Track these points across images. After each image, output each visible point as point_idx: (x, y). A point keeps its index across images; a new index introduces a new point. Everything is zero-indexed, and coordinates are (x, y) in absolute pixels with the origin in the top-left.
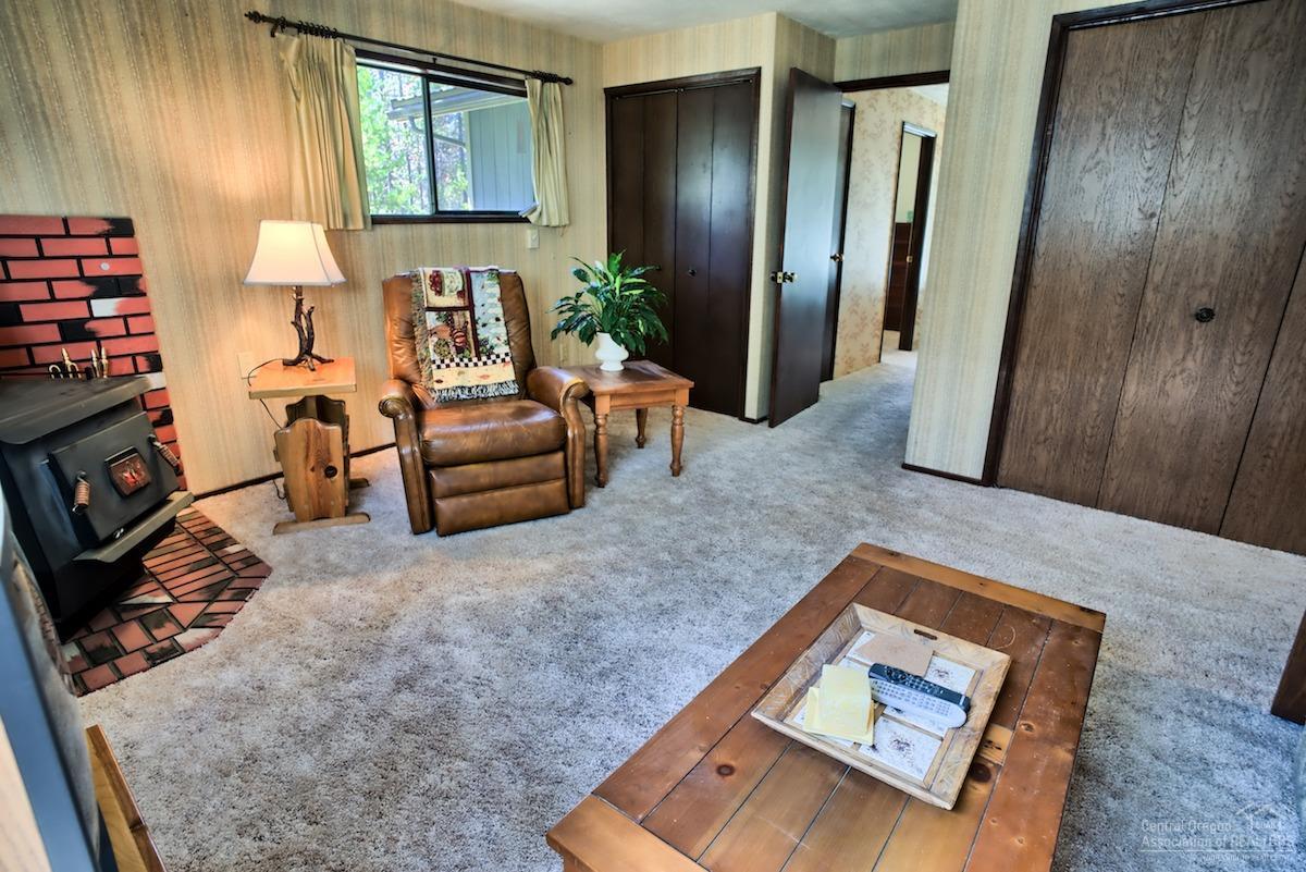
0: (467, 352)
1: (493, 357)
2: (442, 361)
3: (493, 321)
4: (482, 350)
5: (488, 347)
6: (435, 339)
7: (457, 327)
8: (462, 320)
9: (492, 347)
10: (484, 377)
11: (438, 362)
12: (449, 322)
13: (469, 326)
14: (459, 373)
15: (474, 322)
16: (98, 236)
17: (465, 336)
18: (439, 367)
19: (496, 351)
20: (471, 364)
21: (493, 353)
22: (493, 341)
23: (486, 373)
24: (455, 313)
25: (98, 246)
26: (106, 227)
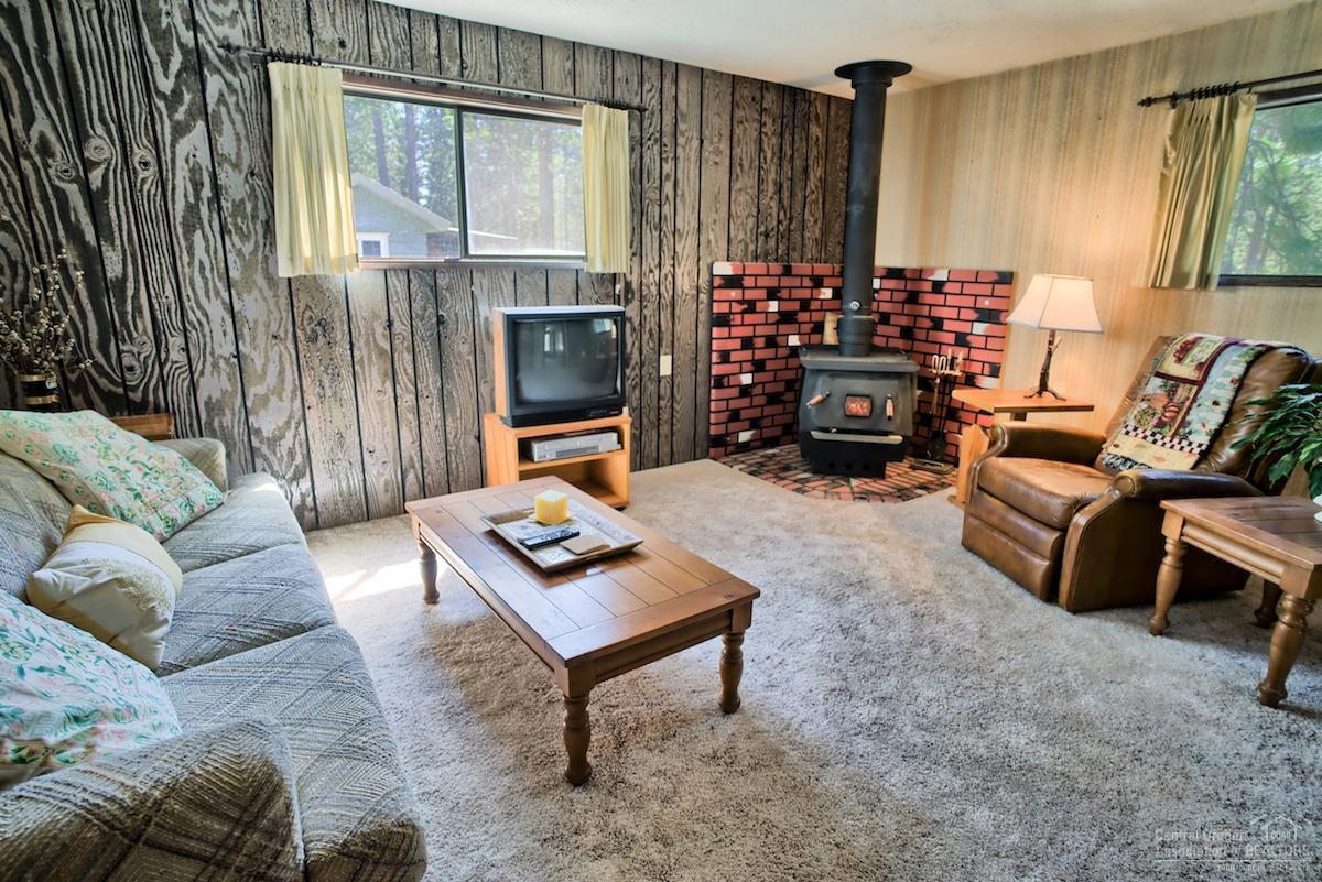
0: (1167, 429)
1: (1185, 443)
2: (1135, 429)
3: (1209, 403)
4: (1181, 432)
5: (1187, 430)
6: (1144, 405)
7: (1175, 401)
8: (1185, 394)
9: (1190, 433)
10: (1159, 459)
11: (1130, 428)
12: (1171, 393)
13: (1188, 403)
14: (1139, 446)
15: (1195, 399)
16: (990, 283)
17: (1178, 413)
18: (1127, 433)
19: (1191, 438)
20: (1160, 442)
21: (1186, 438)
22: (1195, 426)
23: (1164, 456)
24: (1182, 385)
25: (987, 289)
26: (995, 277)
